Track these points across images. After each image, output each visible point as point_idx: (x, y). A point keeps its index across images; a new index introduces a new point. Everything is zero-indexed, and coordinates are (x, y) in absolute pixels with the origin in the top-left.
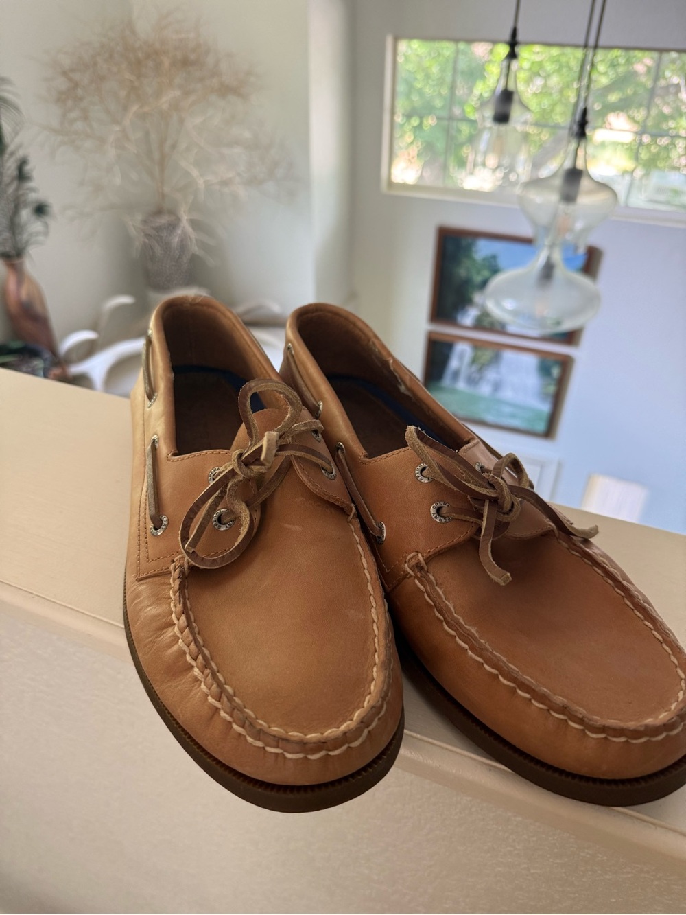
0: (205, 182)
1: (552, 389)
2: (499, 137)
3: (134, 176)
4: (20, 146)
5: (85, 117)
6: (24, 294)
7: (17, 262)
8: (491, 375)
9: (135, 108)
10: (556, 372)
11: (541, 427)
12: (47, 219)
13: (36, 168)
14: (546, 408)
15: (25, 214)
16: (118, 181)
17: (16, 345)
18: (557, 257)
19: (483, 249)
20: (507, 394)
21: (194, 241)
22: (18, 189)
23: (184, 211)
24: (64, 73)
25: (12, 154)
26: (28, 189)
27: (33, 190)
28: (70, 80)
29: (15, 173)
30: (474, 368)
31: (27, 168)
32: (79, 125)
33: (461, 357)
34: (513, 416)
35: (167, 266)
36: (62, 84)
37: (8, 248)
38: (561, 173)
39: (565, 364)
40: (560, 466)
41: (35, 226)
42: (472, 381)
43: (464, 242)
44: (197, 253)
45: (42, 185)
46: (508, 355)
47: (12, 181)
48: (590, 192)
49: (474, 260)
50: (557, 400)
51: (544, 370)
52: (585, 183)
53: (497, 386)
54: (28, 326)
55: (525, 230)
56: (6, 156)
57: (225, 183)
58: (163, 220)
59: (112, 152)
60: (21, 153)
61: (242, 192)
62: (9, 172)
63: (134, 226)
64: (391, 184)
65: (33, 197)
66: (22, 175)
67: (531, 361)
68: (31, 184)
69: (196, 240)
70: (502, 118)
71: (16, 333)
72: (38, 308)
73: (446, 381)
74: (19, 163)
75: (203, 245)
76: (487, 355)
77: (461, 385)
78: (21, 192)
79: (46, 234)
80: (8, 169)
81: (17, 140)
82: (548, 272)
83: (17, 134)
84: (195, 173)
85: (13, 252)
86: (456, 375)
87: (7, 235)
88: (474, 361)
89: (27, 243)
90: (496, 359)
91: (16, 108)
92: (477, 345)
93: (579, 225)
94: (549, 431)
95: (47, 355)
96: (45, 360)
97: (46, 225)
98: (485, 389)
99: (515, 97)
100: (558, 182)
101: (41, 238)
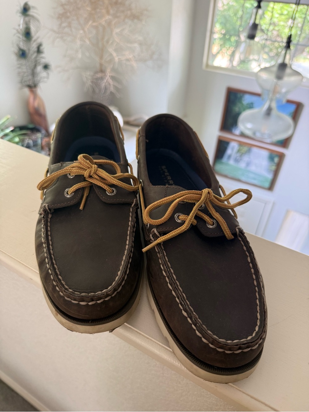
0: (118, 59)
1: (274, 168)
2: (250, 46)
3: (87, 54)
4: (38, 38)
5: (69, 26)
6: (36, 104)
7: (34, 89)
8: (246, 158)
9: (90, 23)
10: (276, 160)
11: (267, 185)
12: (49, 71)
13: (45, 48)
14: (270, 176)
15: (39, 68)
16: (80, 56)
17: (31, 126)
18: (274, 105)
19: (247, 99)
20: (253, 168)
21: (112, 86)
22: (36, 57)
23: (109, 72)
24: (62, 5)
25: (35, 41)
26: (41, 57)
27: (43, 58)
28: (64, 9)
29: (36, 49)
30: (238, 155)
31: (41, 48)
32: (67, 30)
33: (233, 149)
34: (254, 179)
35: (101, 96)
36: (60, 10)
37: (30, 83)
38: (277, 65)
39: (281, 156)
40: (274, 204)
41: (43, 74)
42: (237, 161)
43: (239, 95)
44: (113, 91)
45: (48, 56)
46: (255, 150)
47: (34, 53)
48: (290, 75)
49: (242, 104)
50: (276, 173)
51: (271, 158)
52: (288, 71)
53: (248, 164)
54: (37, 118)
55: (258, 90)
56: (32, 42)
57: (128, 60)
58: (99, 75)
59: (79, 43)
60: (39, 41)
61: (134, 64)
62: (33, 49)
63: (86, 77)
64: (207, 65)
65: (43, 61)
66: (39, 50)
67: (265, 154)
68: (43, 55)
69: (113, 85)
70: (252, 37)
71: (32, 121)
72: (42, 111)
73: (225, 159)
74: (38, 45)
75: (116, 88)
76: (245, 149)
77: (231, 162)
78: (38, 58)
79: (48, 78)
80: (33, 48)
81: (38, 35)
82: (269, 112)
83: (37, 31)
84: (114, 54)
85: (33, 85)
86: (229, 157)
87: (30, 77)
88: (239, 151)
89: (39, 81)
90: (249, 151)
91: (38, 21)
92: (241, 144)
93: (284, 90)
94: (271, 188)
95: (43, 132)
96: (42, 134)
97: (48, 74)
98: (242, 165)
99: (259, 27)
100: (275, 69)
101: (45, 80)
